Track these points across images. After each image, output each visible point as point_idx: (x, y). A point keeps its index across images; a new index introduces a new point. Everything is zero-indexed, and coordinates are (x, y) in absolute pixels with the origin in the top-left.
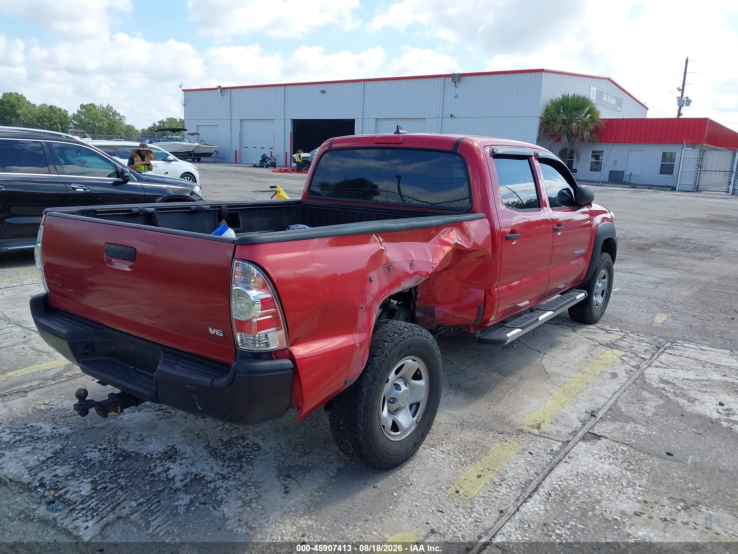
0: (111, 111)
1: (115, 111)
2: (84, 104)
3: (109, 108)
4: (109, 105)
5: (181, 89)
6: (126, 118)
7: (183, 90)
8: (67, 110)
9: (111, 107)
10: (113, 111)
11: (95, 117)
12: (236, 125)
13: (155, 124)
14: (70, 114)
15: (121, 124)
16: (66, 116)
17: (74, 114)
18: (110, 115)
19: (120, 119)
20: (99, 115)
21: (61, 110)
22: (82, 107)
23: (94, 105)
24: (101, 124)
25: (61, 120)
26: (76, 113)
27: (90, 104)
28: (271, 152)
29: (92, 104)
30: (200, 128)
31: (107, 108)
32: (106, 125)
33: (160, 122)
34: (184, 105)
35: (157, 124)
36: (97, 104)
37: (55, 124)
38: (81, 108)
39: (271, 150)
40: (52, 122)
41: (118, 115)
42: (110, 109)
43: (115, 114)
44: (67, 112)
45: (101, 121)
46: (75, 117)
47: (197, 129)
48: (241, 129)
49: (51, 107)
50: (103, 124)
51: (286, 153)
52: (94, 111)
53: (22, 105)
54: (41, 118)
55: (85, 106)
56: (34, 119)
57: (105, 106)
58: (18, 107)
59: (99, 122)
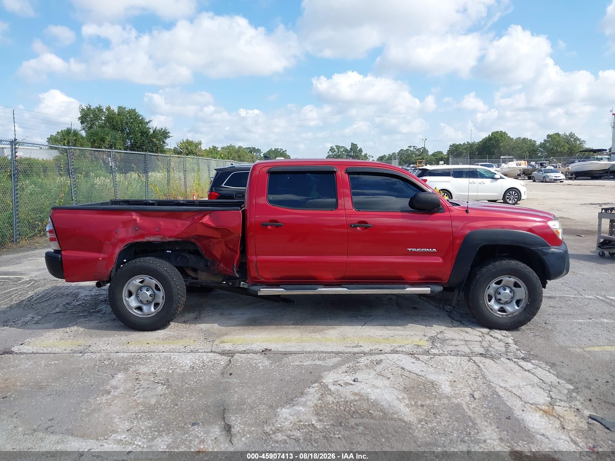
0: (573, 138)
1: (577, 137)
2: (550, 134)
4: (571, 133)
6: (586, 143)
8: (535, 140)
9: (574, 134)
10: (575, 137)
11: (558, 144)
14: (538, 143)
15: (581, 147)
16: (535, 145)
17: (541, 143)
18: (572, 141)
19: (581, 143)
20: (561, 142)
21: (531, 140)
22: (549, 136)
23: (559, 134)
24: (562, 149)
25: (530, 148)
26: (543, 142)
27: (555, 134)
29: (557, 134)
31: (570, 135)
32: (567, 149)
36: (561, 133)
37: (525, 152)
38: (547, 137)
41: (579, 140)
42: (572, 136)
43: (577, 139)
44: (536, 142)
45: (563, 147)
46: (542, 145)
49: (524, 139)
50: (564, 149)
52: (558, 139)
53: (504, 139)
54: (515, 148)
55: (551, 136)
56: (510, 149)
57: (568, 134)
58: (501, 141)
59: (561, 148)
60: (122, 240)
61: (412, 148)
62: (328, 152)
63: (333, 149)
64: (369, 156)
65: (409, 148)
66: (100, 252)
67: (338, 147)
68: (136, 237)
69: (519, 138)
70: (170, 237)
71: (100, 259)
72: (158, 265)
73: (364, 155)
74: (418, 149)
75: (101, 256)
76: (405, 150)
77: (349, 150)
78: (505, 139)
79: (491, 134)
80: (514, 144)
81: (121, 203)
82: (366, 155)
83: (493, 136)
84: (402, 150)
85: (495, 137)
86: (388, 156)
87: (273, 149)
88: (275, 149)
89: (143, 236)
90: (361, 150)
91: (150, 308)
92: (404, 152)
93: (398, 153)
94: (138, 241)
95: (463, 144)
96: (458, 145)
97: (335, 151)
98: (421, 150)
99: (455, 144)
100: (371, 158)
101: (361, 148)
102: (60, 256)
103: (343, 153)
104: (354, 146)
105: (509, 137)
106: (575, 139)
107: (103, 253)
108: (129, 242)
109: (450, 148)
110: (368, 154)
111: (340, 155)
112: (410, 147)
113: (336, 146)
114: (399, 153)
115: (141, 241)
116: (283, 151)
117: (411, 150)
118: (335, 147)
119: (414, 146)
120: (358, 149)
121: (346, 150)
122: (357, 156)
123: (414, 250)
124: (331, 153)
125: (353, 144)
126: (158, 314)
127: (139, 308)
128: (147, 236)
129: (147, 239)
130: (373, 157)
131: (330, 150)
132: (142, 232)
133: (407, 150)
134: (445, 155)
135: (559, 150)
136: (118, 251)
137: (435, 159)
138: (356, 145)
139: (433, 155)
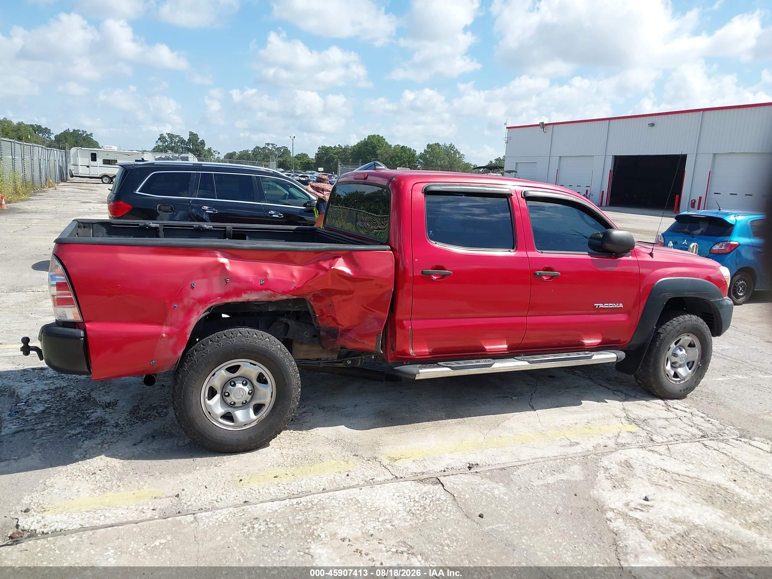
0: (453, 150)
1: (457, 150)
3: (452, 147)
4: (451, 144)
5: (506, 126)
6: (465, 157)
7: (507, 128)
8: (415, 149)
9: (454, 146)
10: (455, 150)
11: (438, 156)
12: (555, 162)
13: (491, 162)
14: (418, 153)
15: (460, 162)
16: (414, 155)
17: (421, 153)
18: (452, 154)
19: (460, 157)
20: (441, 154)
21: (410, 149)
22: (429, 146)
23: (439, 145)
24: (442, 162)
25: (410, 159)
26: (423, 152)
27: (435, 144)
28: (587, 191)
29: (437, 144)
30: (519, 164)
31: (450, 147)
32: (447, 163)
33: (496, 160)
34: (507, 142)
35: (494, 162)
36: (442, 143)
37: (404, 162)
38: (427, 148)
39: (587, 188)
40: (402, 161)
41: (459, 153)
43: (457, 152)
44: (416, 151)
45: (443, 160)
46: (422, 156)
47: (516, 167)
48: (559, 166)
49: (403, 147)
50: (444, 162)
51: (603, 192)
52: (438, 150)
53: (381, 146)
54: (394, 157)
55: (431, 145)
56: (389, 159)
57: (448, 145)
58: (378, 148)
59: (440, 161)
60: (202, 301)
61: (271, 146)
62: (157, 142)
63: (164, 138)
64: (214, 152)
65: (267, 146)
66: (160, 324)
67: (171, 136)
68: (227, 295)
69: (398, 145)
70: (284, 293)
71: (164, 335)
72: (267, 342)
73: (207, 149)
74: (278, 148)
75: (164, 330)
76: (262, 147)
77: (187, 141)
78: (383, 145)
79: (367, 138)
80: (392, 152)
81: (95, 225)
82: (209, 150)
83: (369, 141)
84: (257, 148)
85: (372, 142)
86: (239, 153)
87: (71, 131)
88: (74, 130)
89: (238, 292)
90: (203, 143)
91: (248, 413)
92: (260, 150)
93: (252, 151)
94: (230, 300)
95: (334, 147)
96: (328, 148)
97: (167, 141)
98: (282, 150)
99: (324, 146)
100: (217, 154)
101: (203, 140)
102: (82, 333)
103: (179, 144)
104: (193, 137)
105: (387, 143)
106: (455, 152)
107: (166, 325)
108: (214, 304)
109: (319, 151)
110: (213, 149)
111: (173, 147)
112: (268, 144)
113: (168, 134)
114: (254, 151)
115: (236, 301)
116: (87, 135)
117: (269, 149)
118: (167, 136)
119: (272, 144)
120: (200, 140)
121: (182, 141)
122: (199, 150)
123: (601, 305)
124: (160, 143)
125: (191, 134)
126: (261, 423)
127: (228, 417)
128: (245, 292)
129: (245, 297)
130: (219, 153)
131: (159, 139)
132: (237, 285)
133: (263, 148)
134: (313, 159)
135: (439, 163)
136: (194, 320)
137: (301, 163)
138: (196, 135)
139: (296, 157)
